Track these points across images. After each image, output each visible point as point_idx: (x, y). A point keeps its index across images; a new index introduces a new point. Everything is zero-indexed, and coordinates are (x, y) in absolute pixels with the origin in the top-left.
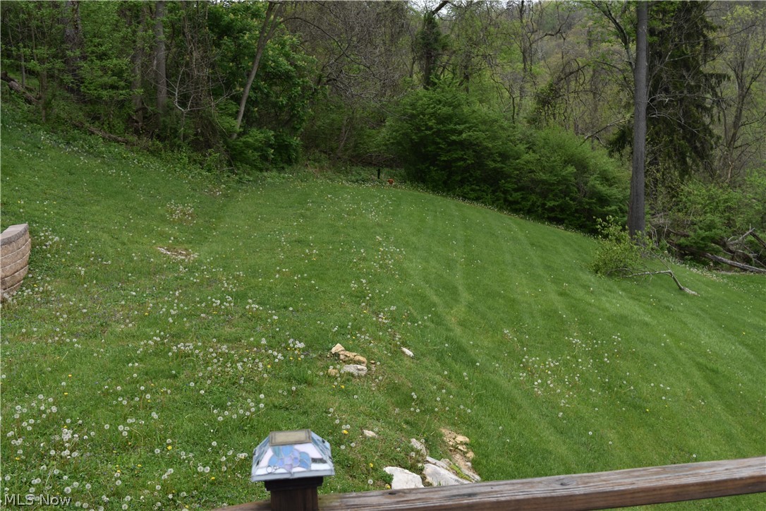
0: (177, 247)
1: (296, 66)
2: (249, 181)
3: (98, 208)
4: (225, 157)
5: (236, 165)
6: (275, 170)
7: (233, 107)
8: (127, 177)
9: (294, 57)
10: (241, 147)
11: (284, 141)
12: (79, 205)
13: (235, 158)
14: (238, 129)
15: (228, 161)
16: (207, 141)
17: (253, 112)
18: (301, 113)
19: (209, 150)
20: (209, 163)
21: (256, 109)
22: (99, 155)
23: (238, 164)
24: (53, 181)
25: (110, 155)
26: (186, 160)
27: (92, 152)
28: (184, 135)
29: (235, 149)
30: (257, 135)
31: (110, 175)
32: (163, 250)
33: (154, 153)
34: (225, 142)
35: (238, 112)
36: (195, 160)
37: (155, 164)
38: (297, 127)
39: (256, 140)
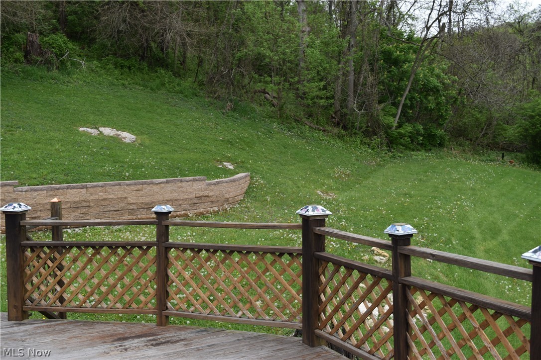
0: (329, 192)
1: (443, 84)
2: (400, 157)
3: (293, 167)
4: (385, 141)
5: (392, 147)
6: (423, 151)
7: (393, 110)
8: (317, 151)
9: (443, 77)
10: (397, 136)
11: (431, 132)
12: (282, 165)
13: (392, 142)
14: (395, 124)
15: (387, 143)
16: (374, 131)
17: (409, 113)
18: (444, 114)
19: (374, 137)
20: (373, 144)
21: (411, 111)
22: (305, 138)
23: (394, 146)
24: (274, 151)
25: (312, 138)
26: (359, 142)
27: (302, 136)
28: (359, 127)
29: (392, 137)
30: (408, 128)
31: (308, 150)
32: (319, 192)
33: (340, 137)
34: (386, 132)
35: (397, 114)
36: (365, 143)
37: (339, 144)
38: (442, 123)
39: (407, 131)
